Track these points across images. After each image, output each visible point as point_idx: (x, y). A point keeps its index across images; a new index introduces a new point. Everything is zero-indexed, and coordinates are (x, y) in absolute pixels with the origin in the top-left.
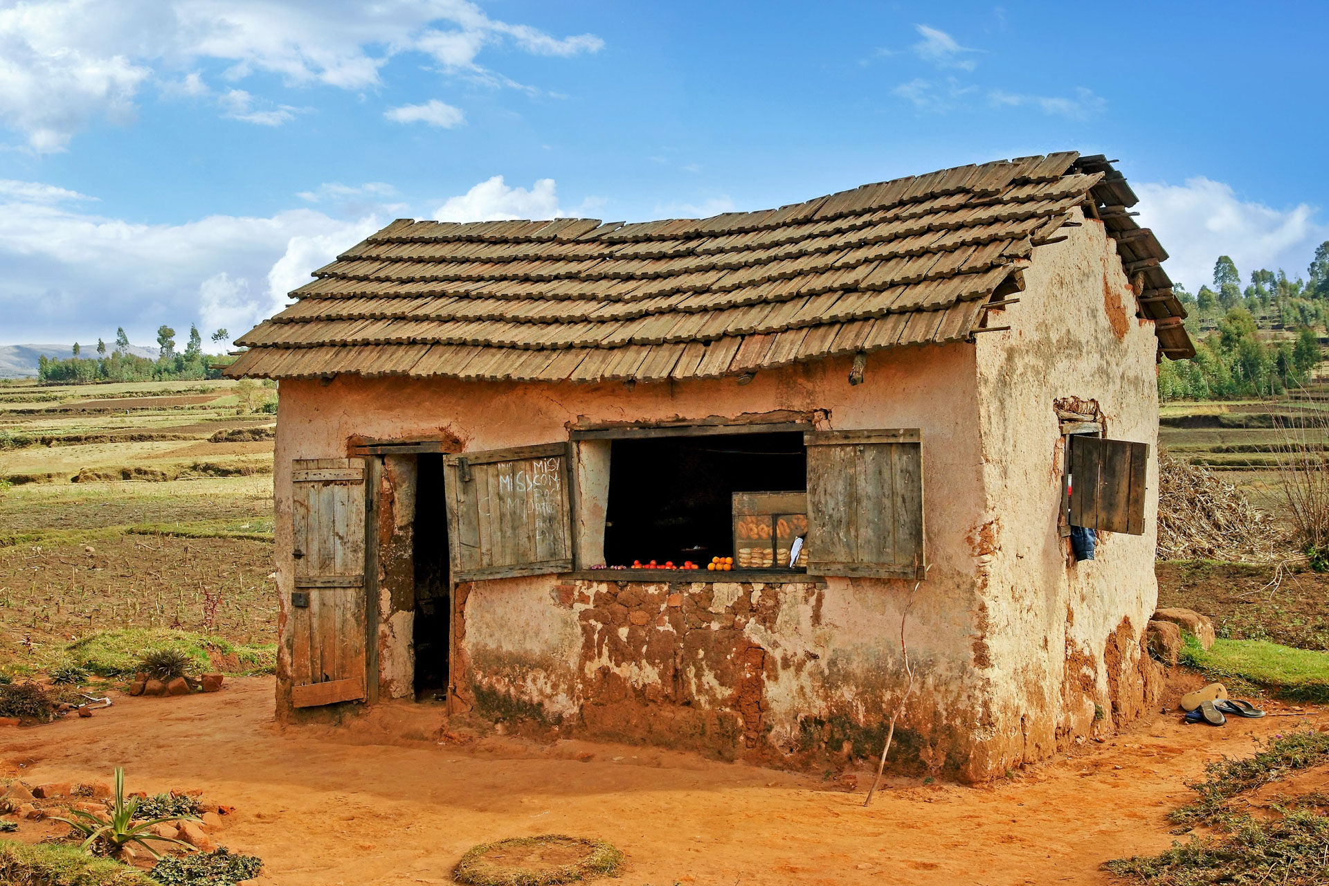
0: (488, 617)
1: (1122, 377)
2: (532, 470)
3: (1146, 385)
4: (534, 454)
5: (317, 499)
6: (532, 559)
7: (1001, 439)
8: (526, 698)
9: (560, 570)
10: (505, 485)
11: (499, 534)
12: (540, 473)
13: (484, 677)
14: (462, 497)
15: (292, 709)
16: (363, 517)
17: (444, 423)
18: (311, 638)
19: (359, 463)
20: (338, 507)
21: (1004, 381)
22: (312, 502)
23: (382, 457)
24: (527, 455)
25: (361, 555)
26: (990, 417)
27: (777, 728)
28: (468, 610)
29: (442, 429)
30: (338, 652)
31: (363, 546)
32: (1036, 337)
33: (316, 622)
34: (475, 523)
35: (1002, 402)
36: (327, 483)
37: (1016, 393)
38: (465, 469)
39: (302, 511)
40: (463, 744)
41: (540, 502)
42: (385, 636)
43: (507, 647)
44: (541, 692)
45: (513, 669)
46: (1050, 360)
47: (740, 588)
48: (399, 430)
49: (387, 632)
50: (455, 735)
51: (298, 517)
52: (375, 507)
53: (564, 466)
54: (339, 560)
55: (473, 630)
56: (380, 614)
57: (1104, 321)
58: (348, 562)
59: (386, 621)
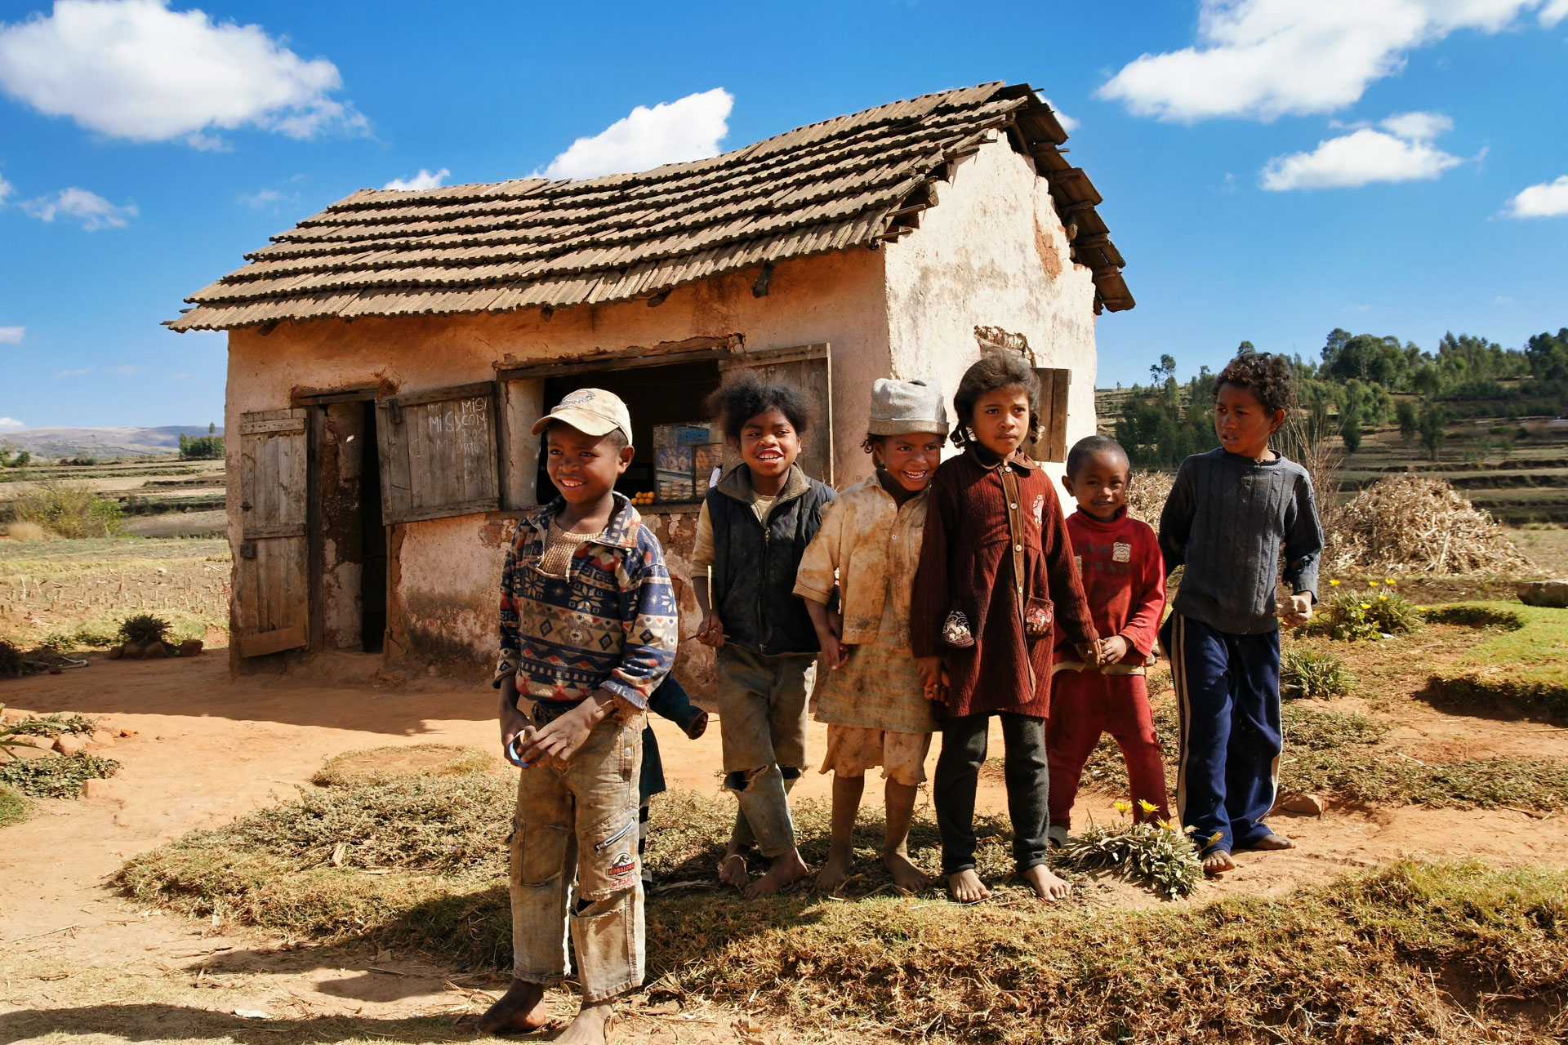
0: (421, 559)
1: (1054, 317)
2: (460, 410)
3: (1082, 330)
4: (462, 394)
5: (262, 452)
6: (461, 499)
7: (913, 357)
8: (458, 639)
9: (487, 509)
10: (434, 426)
11: (429, 475)
12: (468, 414)
13: (418, 620)
14: (393, 440)
15: (243, 660)
16: (305, 467)
17: (379, 368)
18: (258, 588)
19: (301, 413)
20: (283, 459)
21: (917, 298)
22: (258, 454)
23: (324, 407)
24: (455, 396)
25: (303, 504)
26: (900, 334)
27: (693, 659)
28: (403, 554)
29: (377, 375)
30: (283, 602)
31: (305, 495)
32: (955, 260)
33: (263, 574)
34: (406, 465)
35: (914, 320)
36: (272, 435)
37: (930, 313)
38: (397, 413)
39: (249, 463)
40: (396, 686)
41: (468, 442)
42: (330, 586)
43: (439, 589)
44: (471, 632)
45: (445, 610)
46: (970, 285)
47: (659, 520)
48: (337, 379)
49: (332, 582)
50: (389, 677)
51: (246, 470)
52: (318, 458)
53: (492, 405)
54: (283, 511)
55: (408, 575)
56: (324, 564)
57: (1034, 258)
58: (291, 510)
59: (332, 571)
